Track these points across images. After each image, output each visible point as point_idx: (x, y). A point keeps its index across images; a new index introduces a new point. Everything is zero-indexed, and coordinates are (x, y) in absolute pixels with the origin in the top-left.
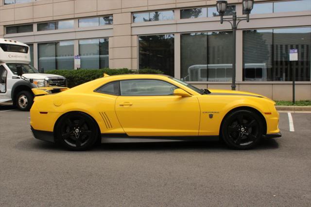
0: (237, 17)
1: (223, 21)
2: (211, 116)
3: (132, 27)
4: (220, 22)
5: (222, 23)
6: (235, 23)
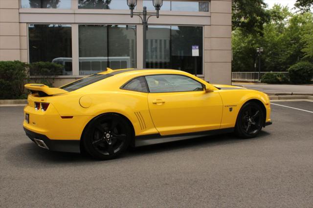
0: (147, 12)
1: (133, 15)
2: (231, 109)
3: (19, 13)
4: (130, 16)
5: (132, 17)
6: (145, 18)
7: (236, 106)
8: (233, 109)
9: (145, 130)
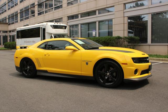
2: (87, 64)
3: (124, 12)
7: (91, 61)
8: (89, 64)
9: (41, 68)
